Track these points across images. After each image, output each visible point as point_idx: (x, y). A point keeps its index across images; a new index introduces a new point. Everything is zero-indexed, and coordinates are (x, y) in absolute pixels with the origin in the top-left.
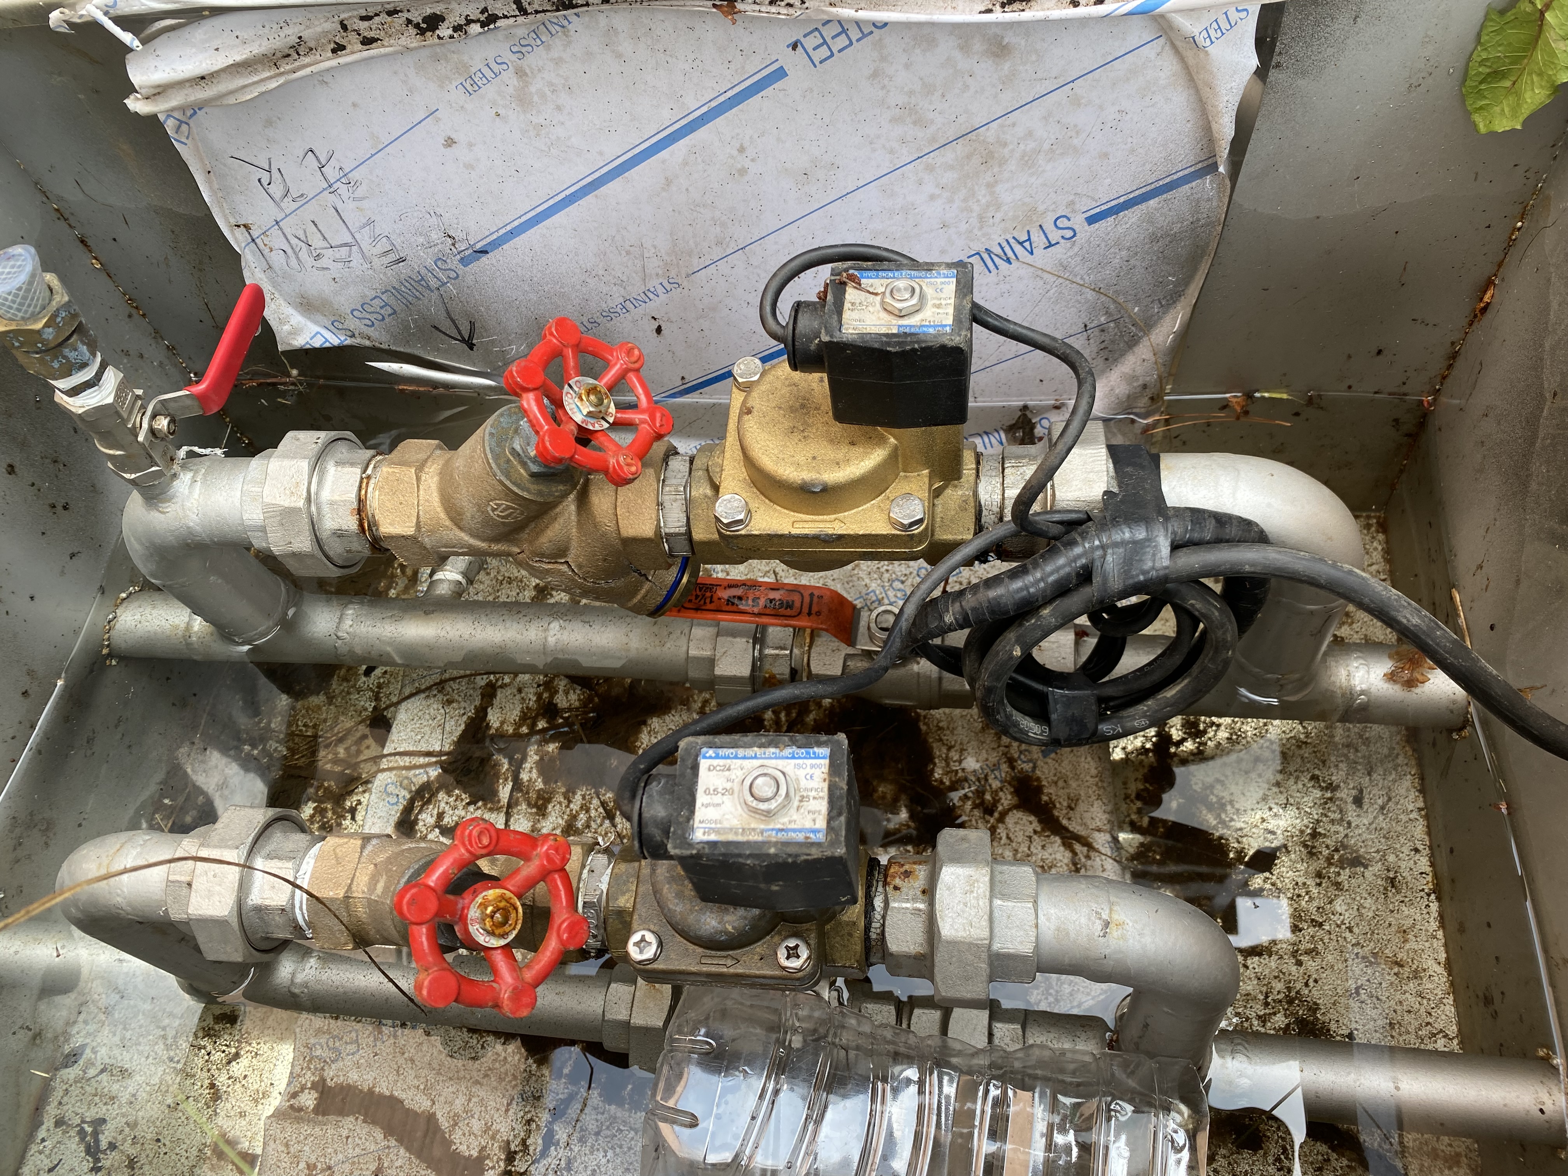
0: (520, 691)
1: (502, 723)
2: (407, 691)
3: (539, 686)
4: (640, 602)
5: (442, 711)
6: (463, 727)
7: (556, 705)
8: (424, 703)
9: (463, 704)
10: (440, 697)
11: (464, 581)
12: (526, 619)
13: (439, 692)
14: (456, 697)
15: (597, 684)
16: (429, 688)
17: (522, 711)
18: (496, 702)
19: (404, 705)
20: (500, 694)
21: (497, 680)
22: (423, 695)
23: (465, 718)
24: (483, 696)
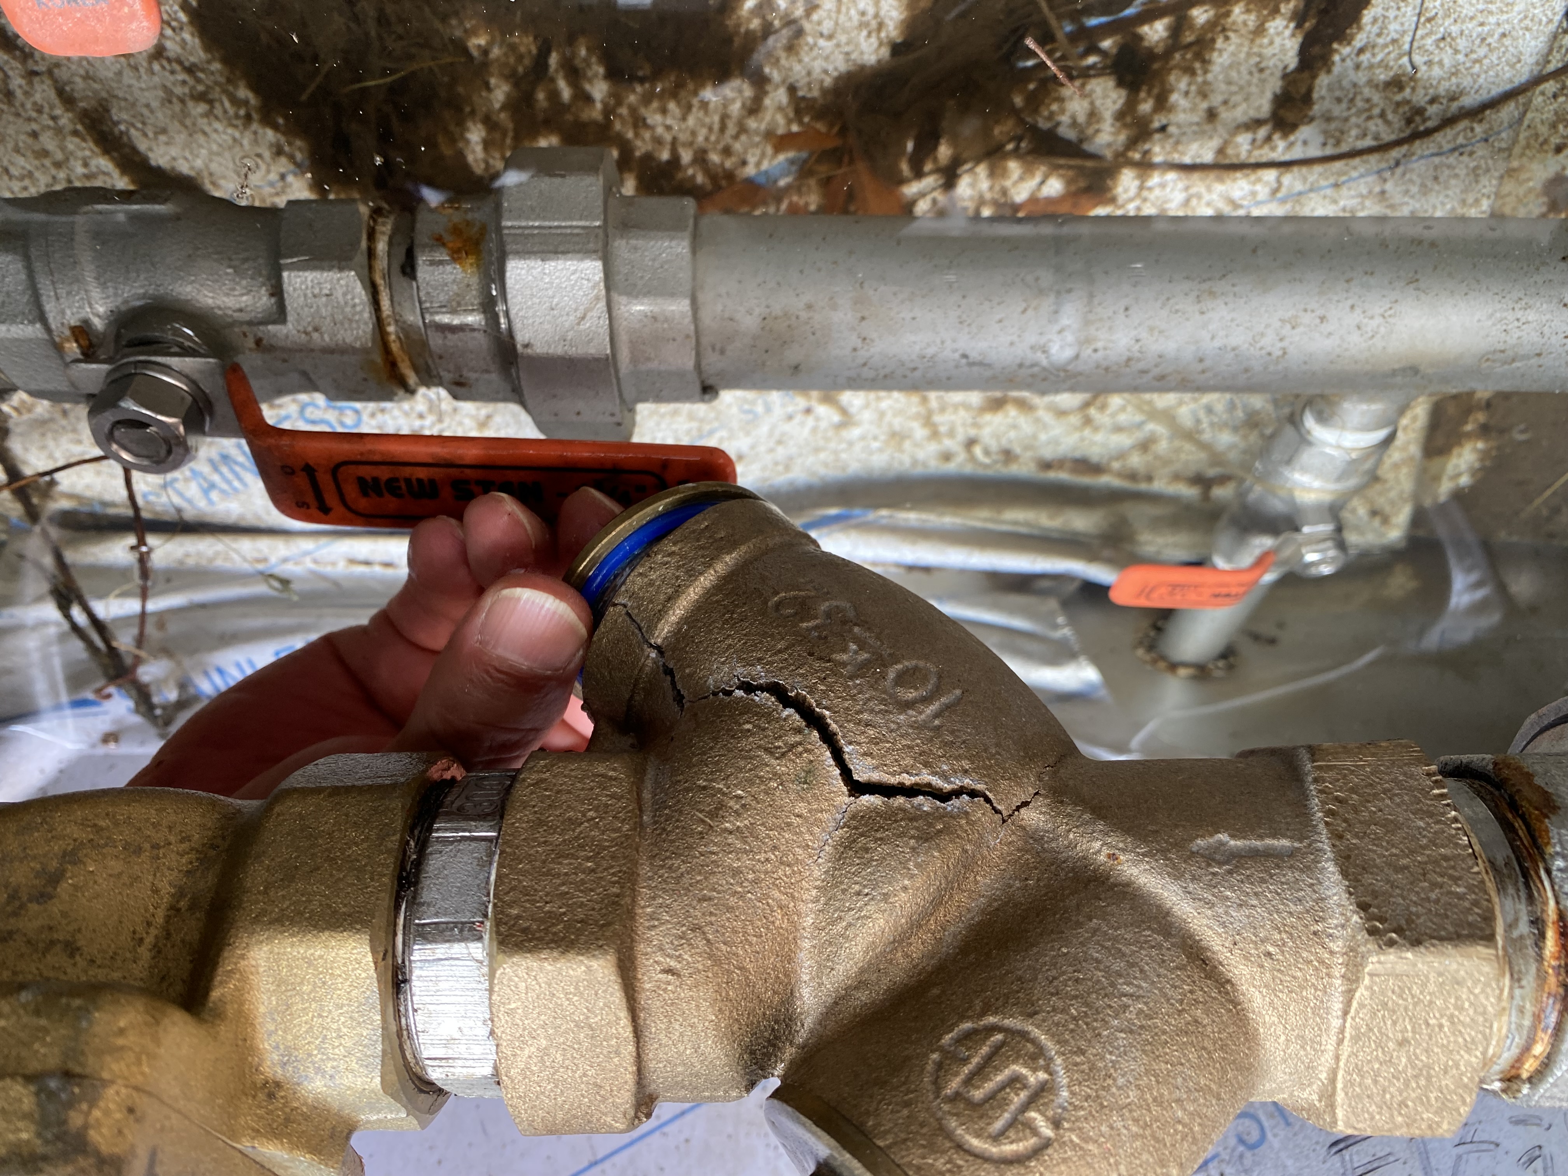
2: (1509, 111)
3: (1163, 129)
6: (1367, 16)
7: (1120, 84)
8: (1466, 82)
9: (1362, 78)
10: (1420, 98)
11: (1309, 422)
13: (1420, 111)
14: (1376, 98)
16: (1448, 122)
17: (1206, 62)
18: (1275, 85)
19: (1523, 74)
20: (1263, 105)
21: (1268, 139)
23: (1360, 40)
24: (1307, 99)
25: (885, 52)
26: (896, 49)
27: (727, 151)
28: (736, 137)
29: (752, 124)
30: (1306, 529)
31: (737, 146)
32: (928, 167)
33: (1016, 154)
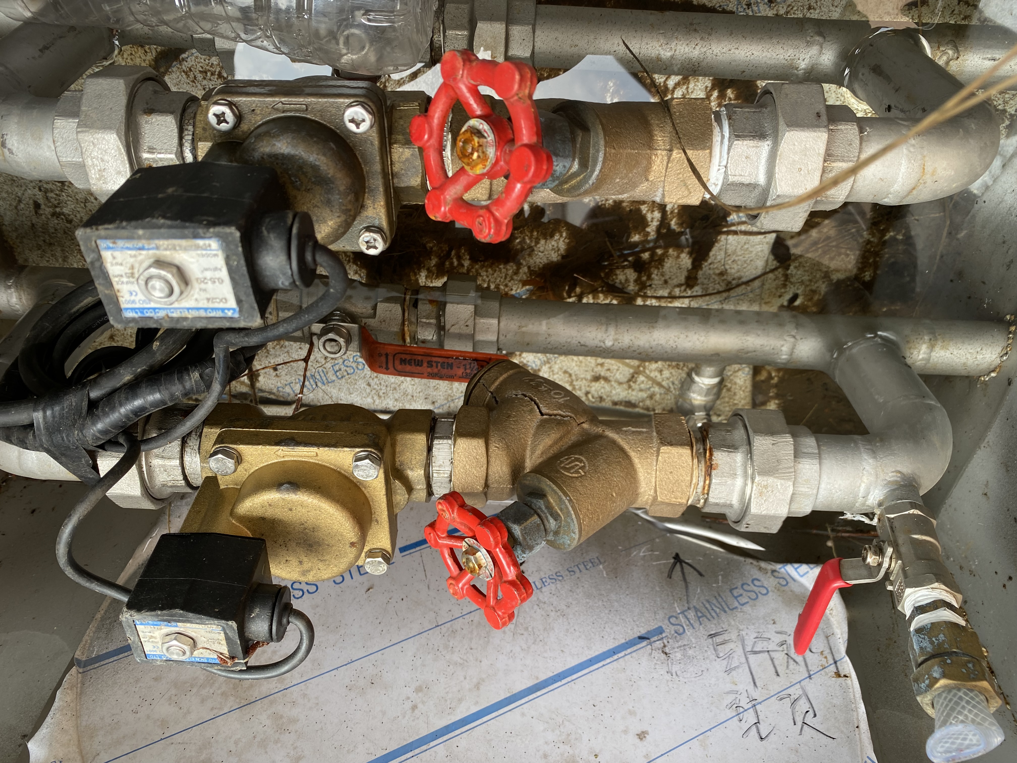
0: (666, 282)
1: (678, 257)
2: (757, 283)
3: (650, 286)
4: (501, 375)
5: (727, 267)
6: (711, 254)
7: (635, 271)
8: (742, 274)
9: (711, 272)
10: (729, 278)
11: (694, 375)
12: (633, 349)
13: (730, 283)
14: (716, 278)
15: (603, 287)
16: (738, 285)
17: (663, 266)
18: (685, 273)
19: (759, 272)
20: (682, 279)
21: (685, 290)
22: (744, 280)
23: (710, 261)
24: (696, 278)
25: (559, 258)
26: (563, 257)
27: (506, 286)
28: (510, 281)
29: (515, 277)
30: (696, 414)
31: (510, 284)
32: (573, 295)
33: (602, 292)
